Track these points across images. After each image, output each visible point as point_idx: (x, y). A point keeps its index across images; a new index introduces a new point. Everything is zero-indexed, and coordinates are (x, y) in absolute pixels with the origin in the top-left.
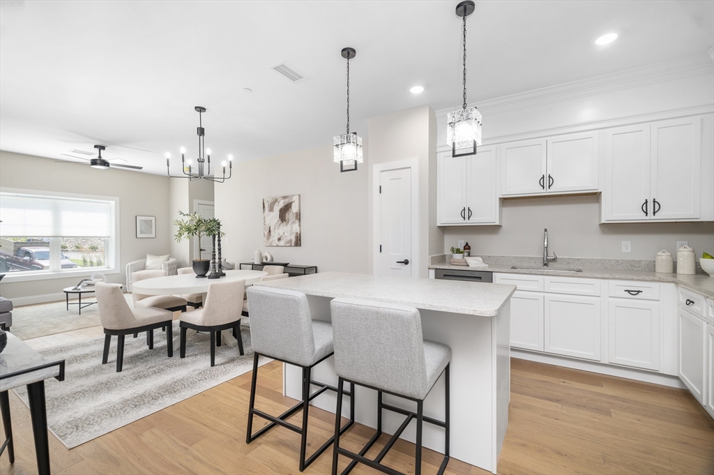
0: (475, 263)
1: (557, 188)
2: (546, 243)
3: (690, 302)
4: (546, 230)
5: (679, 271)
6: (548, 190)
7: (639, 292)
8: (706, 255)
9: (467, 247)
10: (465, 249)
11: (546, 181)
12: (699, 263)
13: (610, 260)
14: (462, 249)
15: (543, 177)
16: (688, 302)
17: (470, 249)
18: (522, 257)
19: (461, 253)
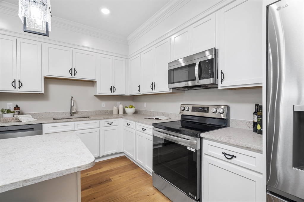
0: (25, 119)
1: (78, 76)
2: (72, 104)
3: (128, 124)
4: (72, 97)
5: (120, 113)
6: (74, 77)
7: (112, 123)
8: (126, 107)
9: (17, 108)
10: (15, 109)
11: (73, 71)
12: (125, 110)
13: (98, 111)
14: (12, 110)
15: (71, 69)
16: (128, 125)
17: (19, 109)
18: (58, 112)
19: (12, 112)
